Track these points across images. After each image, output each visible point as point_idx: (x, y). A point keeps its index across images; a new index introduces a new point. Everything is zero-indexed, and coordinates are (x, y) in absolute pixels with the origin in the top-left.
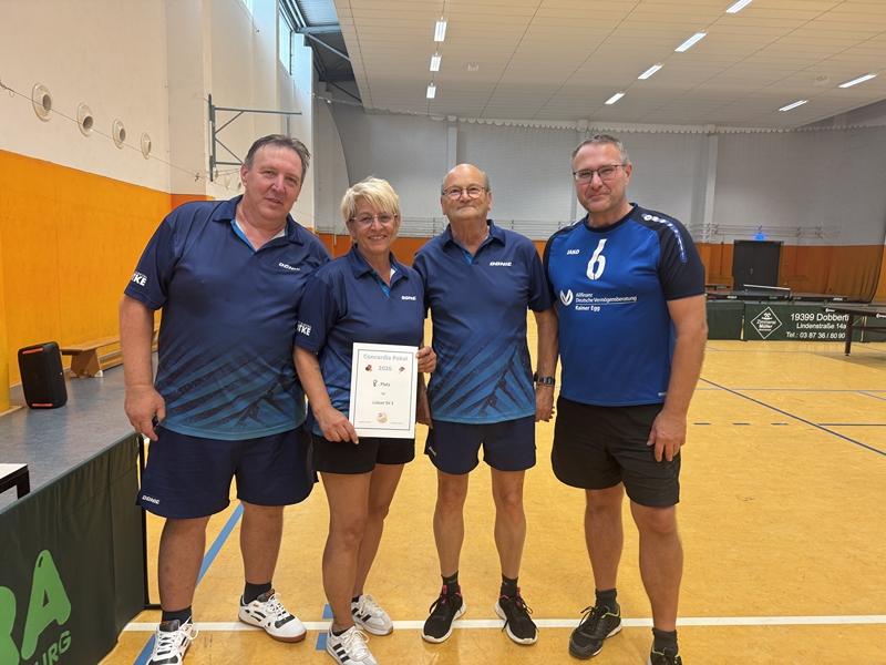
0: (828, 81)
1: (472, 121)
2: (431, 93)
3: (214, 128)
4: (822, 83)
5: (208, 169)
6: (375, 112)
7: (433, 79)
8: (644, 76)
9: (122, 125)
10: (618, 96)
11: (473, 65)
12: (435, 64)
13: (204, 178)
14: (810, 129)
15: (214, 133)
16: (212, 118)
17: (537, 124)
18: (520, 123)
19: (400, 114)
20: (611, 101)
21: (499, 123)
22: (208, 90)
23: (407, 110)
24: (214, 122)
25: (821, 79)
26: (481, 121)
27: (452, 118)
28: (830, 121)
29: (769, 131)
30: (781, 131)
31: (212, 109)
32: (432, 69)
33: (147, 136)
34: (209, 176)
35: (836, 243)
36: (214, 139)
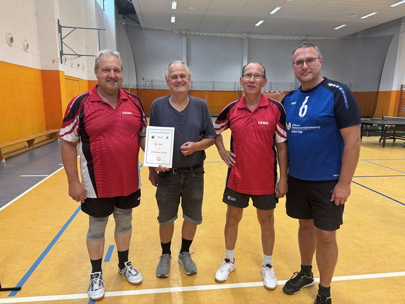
3: (61, 37)
5: (59, 57)
9: (11, 35)
13: (57, 62)
15: (62, 39)
16: (60, 31)
19: (158, 30)
22: (57, 16)
24: (61, 33)
31: (60, 27)
33: (26, 41)
34: (60, 61)
36: (62, 42)
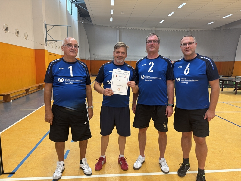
0: (219, 16)
1: (123, 28)
2: (111, 20)
4: (218, 17)
5: (45, 42)
6: (96, 25)
7: (112, 16)
8: (170, 15)
9: (18, 30)
10: (163, 21)
11: (123, 12)
12: (112, 12)
13: (44, 45)
14: (215, 29)
15: (46, 32)
16: (46, 27)
17: (141, 29)
18: (136, 28)
19: (103, 26)
20: (161, 22)
21: (130, 28)
23: (105, 25)
24: (46, 29)
25: (218, 16)
26: (125, 28)
27: (117, 27)
28: (221, 27)
29: (204, 30)
30: (207, 30)
31: (46, 25)
32: (111, 13)
33: (26, 33)
35: (222, 60)
